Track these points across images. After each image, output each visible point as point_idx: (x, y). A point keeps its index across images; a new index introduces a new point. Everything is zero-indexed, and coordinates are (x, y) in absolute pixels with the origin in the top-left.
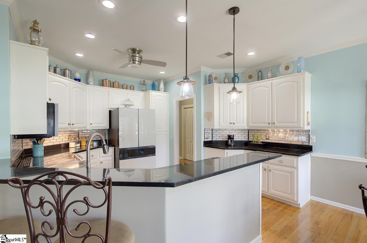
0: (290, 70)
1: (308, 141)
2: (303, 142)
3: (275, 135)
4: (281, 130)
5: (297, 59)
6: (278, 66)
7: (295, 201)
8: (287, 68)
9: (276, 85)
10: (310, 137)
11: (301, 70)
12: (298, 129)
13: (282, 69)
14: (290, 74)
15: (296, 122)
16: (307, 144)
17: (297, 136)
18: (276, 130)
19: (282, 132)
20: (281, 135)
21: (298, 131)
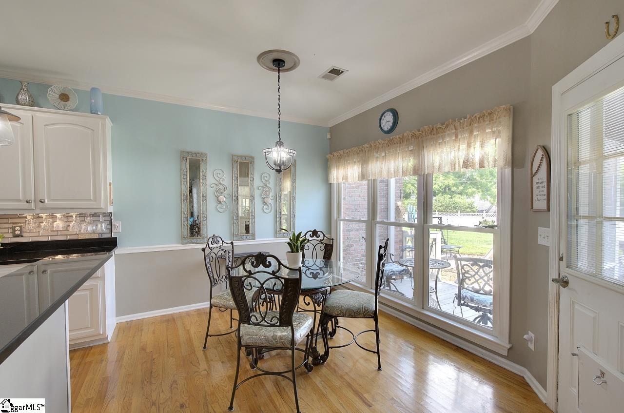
0: (71, 103)
1: (109, 231)
2: (101, 234)
3: (42, 225)
4: (58, 215)
5: (89, 90)
6: (45, 87)
7: (101, 335)
8: (64, 97)
9: (45, 124)
10: (113, 224)
11: (97, 111)
12: (93, 211)
13: (53, 95)
14: (71, 110)
15: (92, 199)
16: (108, 236)
17: (91, 224)
18: (44, 216)
19: (60, 219)
20: (59, 224)
21: (94, 215)
